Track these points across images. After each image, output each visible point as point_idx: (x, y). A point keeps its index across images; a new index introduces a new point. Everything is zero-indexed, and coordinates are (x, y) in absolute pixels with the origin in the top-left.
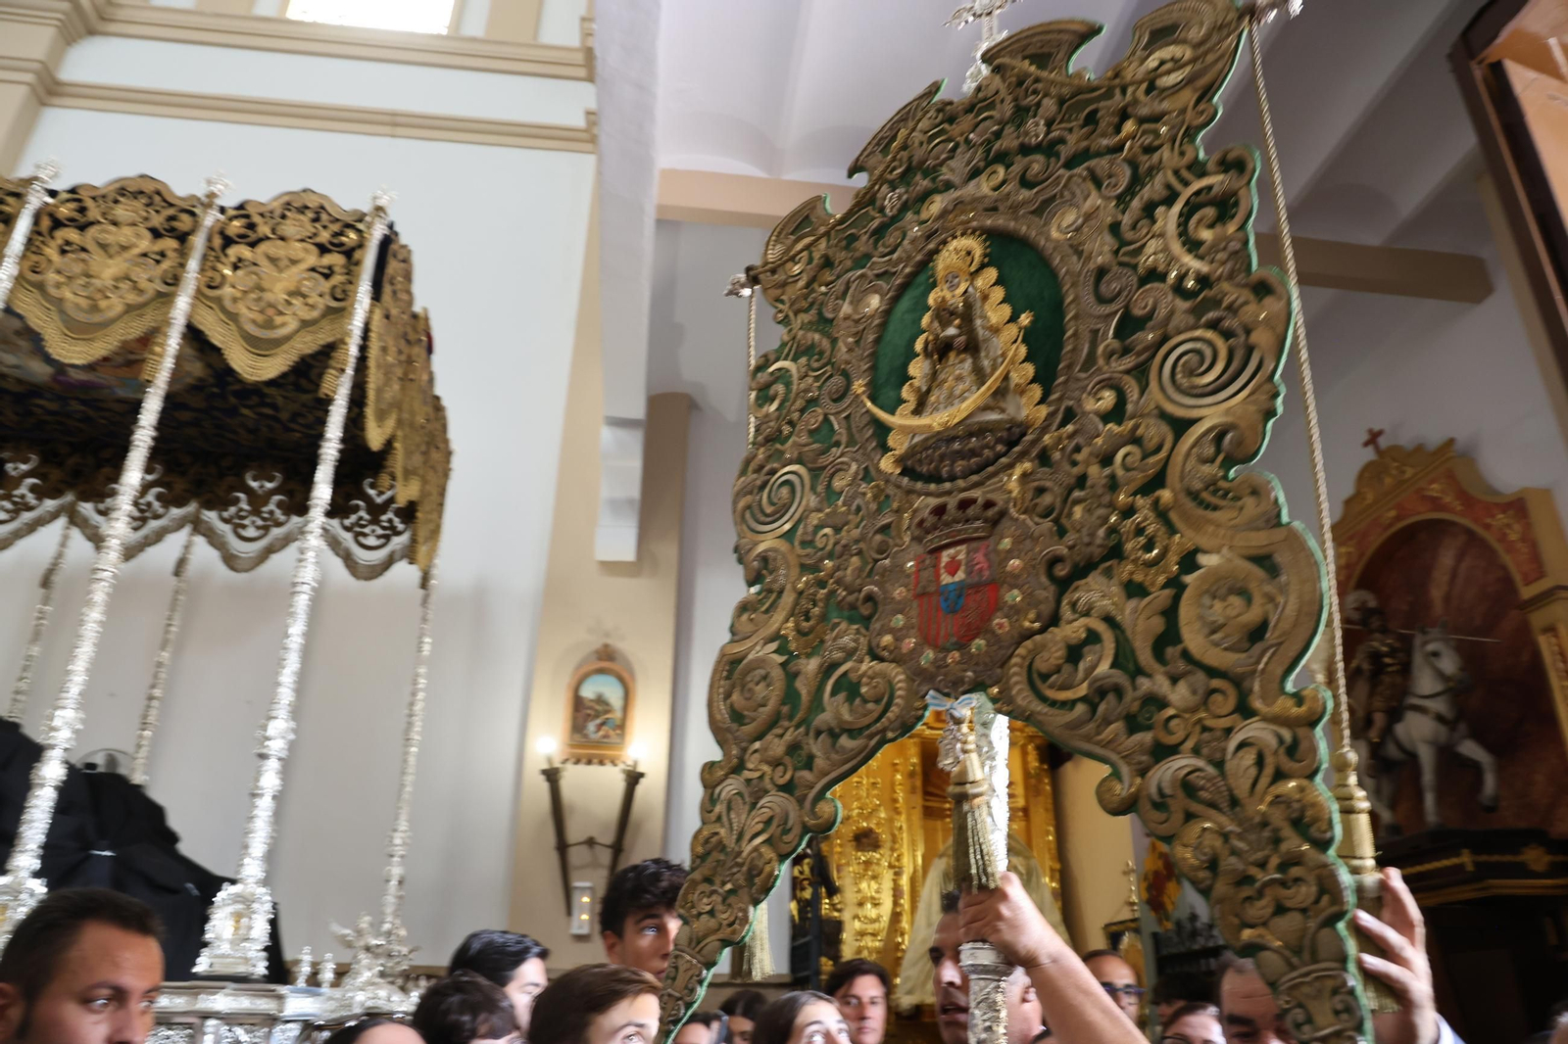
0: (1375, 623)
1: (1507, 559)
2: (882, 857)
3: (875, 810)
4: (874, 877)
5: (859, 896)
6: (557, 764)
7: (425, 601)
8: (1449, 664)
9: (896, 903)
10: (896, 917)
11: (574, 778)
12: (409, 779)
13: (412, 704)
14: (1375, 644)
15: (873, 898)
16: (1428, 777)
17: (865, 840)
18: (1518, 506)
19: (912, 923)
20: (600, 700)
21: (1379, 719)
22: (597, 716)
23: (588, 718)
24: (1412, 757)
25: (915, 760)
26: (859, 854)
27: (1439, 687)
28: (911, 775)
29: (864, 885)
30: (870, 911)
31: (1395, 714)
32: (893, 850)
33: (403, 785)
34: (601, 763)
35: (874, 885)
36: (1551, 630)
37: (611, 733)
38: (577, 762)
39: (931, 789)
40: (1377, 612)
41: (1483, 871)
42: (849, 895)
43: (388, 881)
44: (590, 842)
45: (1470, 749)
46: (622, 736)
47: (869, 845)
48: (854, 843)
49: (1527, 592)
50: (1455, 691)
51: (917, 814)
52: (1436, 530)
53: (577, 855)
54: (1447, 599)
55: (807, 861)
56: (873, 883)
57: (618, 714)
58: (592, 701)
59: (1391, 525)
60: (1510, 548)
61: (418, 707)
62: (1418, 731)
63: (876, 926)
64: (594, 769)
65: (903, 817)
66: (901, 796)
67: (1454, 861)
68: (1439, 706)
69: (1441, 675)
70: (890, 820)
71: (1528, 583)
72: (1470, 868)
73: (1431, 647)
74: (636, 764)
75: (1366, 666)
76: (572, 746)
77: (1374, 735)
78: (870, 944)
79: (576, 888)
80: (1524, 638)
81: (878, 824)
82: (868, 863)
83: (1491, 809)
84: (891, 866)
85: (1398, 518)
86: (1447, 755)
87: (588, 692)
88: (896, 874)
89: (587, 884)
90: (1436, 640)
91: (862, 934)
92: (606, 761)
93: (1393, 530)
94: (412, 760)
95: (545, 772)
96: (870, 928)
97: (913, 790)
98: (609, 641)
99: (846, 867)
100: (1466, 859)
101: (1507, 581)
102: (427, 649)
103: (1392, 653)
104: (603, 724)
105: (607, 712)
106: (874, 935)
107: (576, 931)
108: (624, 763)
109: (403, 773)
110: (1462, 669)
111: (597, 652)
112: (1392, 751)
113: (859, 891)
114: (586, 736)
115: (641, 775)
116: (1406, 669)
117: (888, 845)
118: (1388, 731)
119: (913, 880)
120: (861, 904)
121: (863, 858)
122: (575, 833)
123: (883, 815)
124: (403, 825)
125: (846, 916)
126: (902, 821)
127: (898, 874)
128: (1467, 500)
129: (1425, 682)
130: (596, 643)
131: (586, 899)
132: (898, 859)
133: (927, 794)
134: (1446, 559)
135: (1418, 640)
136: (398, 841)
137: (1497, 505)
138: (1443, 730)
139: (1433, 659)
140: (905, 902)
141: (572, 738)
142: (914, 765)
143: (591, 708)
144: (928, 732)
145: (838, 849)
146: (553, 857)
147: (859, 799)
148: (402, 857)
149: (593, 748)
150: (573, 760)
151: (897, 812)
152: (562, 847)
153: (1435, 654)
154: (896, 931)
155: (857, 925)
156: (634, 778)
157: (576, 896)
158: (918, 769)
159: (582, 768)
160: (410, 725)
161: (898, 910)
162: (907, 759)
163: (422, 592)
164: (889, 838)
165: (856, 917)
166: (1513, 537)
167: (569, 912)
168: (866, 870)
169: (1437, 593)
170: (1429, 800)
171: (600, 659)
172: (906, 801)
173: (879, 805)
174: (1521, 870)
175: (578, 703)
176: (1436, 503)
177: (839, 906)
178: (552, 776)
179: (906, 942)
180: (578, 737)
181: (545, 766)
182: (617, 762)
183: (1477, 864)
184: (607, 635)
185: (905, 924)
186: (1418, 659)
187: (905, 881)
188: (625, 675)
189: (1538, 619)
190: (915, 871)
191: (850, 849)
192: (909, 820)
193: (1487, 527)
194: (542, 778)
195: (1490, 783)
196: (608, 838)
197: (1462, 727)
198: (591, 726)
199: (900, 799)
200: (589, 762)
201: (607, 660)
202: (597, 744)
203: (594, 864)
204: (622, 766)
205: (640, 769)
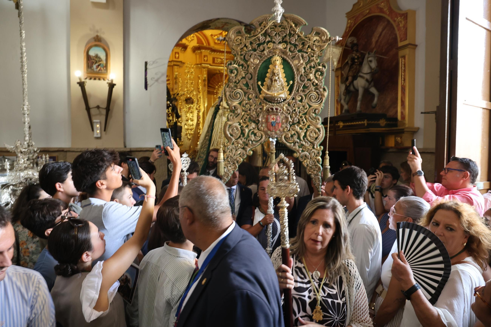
0: (355, 48)
1: (397, 33)
2: (194, 106)
3: (192, 91)
4: (191, 112)
5: (187, 118)
6: (83, 80)
7: (19, 15)
8: (374, 65)
9: (198, 120)
10: (198, 124)
11: (90, 85)
12: (26, 87)
13: (22, 58)
14: (354, 55)
15: (191, 119)
16: (360, 97)
17: (189, 101)
18: (405, 16)
19: (203, 126)
20: (97, 56)
21: (350, 79)
22: (96, 63)
23: (93, 63)
24: (357, 91)
25: (205, 76)
26: (187, 105)
27: (369, 71)
28: (204, 80)
29: (188, 115)
30: (190, 122)
31: (355, 78)
32: (197, 104)
33: (24, 89)
34: (99, 79)
35: (191, 115)
36: (404, 57)
37: (102, 69)
38: (91, 79)
39: (210, 85)
40: (356, 45)
41: (369, 126)
42: (184, 118)
43: (25, 123)
44: (98, 107)
45: (373, 90)
46: (107, 69)
47: (190, 102)
48: (185, 102)
49: (400, 44)
50: (373, 73)
51: (206, 93)
52: (379, 19)
53: (93, 111)
54: (377, 42)
55: (170, 108)
56: (191, 114)
57: (104, 62)
58: (93, 57)
59: (366, 15)
60: (399, 29)
61: (24, 59)
62: (360, 83)
63: (192, 127)
64: (97, 81)
65: (201, 94)
66: (200, 87)
67: (362, 122)
68: (368, 77)
69: (370, 67)
70: (197, 95)
71: (401, 41)
72: (366, 125)
73: (370, 59)
74: (112, 81)
75: (350, 62)
76: (88, 73)
77: (348, 83)
78: (190, 132)
79: (95, 122)
80: (396, 58)
81: (193, 96)
82: (190, 108)
83: (374, 107)
84: (197, 109)
85: (369, 13)
86: (366, 91)
87: (92, 53)
88: (198, 111)
89: (98, 121)
90: (372, 57)
91: (188, 129)
92: (101, 79)
93: (366, 17)
94: (26, 79)
95: (78, 83)
96: (190, 128)
97: (205, 85)
98: (99, 34)
99: (183, 109)
100: (365, 122)
101: (395, 39)
102: (24, 35)
103: (358, 58)
104: (99, 65)
105: (100, 61)
106: (191, 130)
107: (95, 135)
108: (108, 80)
109: (23, 84)
110: (377, 67)
111: (94, 38)
112: (352, 88)
113: (187, 116)
114: (93, 70)
115: (115, 85)
116: (361, 64)
117: (196, 102)
118: (352, 82)
119: (203, 113)
120: (187, 120)
121: (188, 107)
122: (92, 104)
123: (195, 93)
124: (27, 103)
125: (183, 125)
126: (201, 95)
127: (199, 112)
128: (391, 10)
129: (366, 69)
130: (94, 35)
131: (98, 126)
132: (199, 107)
133: (209, 86)
134: (380, 29)
135: (367, 56)
136: (25, 109)
137: (399, 14)
138: (367, 84)
139: (369, 63)
140: (201, 120)
141: (87, 70)
142: (205, 77)
143: (93, 59)
144: (210, 67)
145: (180, 103)
146: (85, 112)
147: (187, 87)
148: (28, 114)
149: (95, 74)
150: (89, 78)
151: (199, 92)
152: (88, 109)
153: (371, 61)
154: (198, 129)
155: (186, 127)
156: (112, 86)
157: (94, 125)
158: (206, 79)
159: (92, 81)
160: (22, 66)
161: (199, 122)
162: (203, 75)
163: (17, 11)
164: (196, 100)
165: (186, 124)
166: (401, 25)
167: (93, 130)
168: (189, 110)
169: (374, 40)
170: (359, 104)
171: (95, 41)
172: (202, 89)
173: (193, 90)
174: (378, 126)
175: (88, 57)
176: (381, 10)
177: (180, 122)
178: (82, 84)
179: (201, 132)
180: (89, 70)
181: (79, 81)
182: (105, 79)
183: (368, 124)
184: (97, 32)
185: (201, 126)
186: (365, 62)
187: (201, 114)
188: (106, 48)
189: (401, 53)
190: (204, 111)
191: (184, 103)
192: (203, 94)
193: (395, 21)
194: (78, 85)
195: (376, 100)
196: (104, 105)
197: (372, 83)
198: (95, 66)
199: (200, 88)
200: (95, 79)
201: (98, 41)
202: (98, 73)
203: (100, 114)
204: (107, 81)
205: (114, 82)
